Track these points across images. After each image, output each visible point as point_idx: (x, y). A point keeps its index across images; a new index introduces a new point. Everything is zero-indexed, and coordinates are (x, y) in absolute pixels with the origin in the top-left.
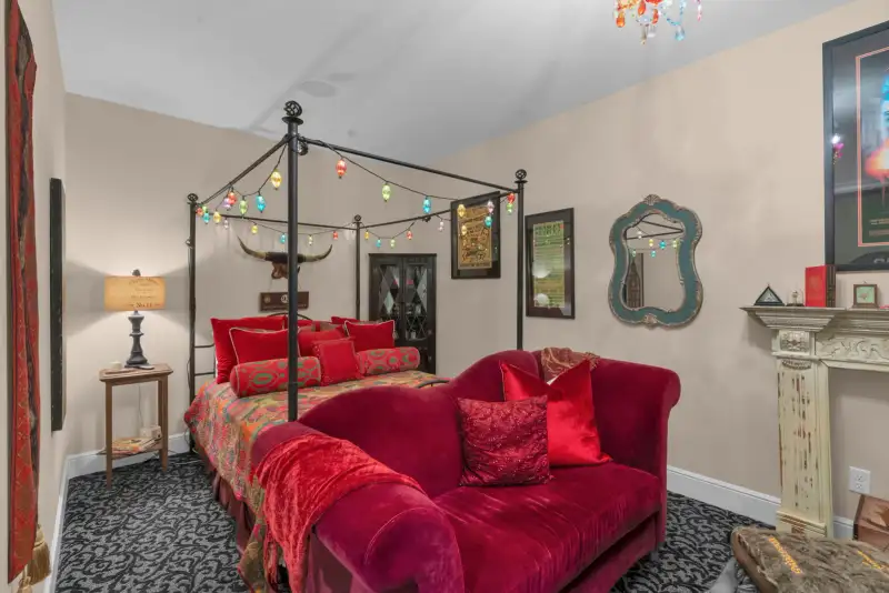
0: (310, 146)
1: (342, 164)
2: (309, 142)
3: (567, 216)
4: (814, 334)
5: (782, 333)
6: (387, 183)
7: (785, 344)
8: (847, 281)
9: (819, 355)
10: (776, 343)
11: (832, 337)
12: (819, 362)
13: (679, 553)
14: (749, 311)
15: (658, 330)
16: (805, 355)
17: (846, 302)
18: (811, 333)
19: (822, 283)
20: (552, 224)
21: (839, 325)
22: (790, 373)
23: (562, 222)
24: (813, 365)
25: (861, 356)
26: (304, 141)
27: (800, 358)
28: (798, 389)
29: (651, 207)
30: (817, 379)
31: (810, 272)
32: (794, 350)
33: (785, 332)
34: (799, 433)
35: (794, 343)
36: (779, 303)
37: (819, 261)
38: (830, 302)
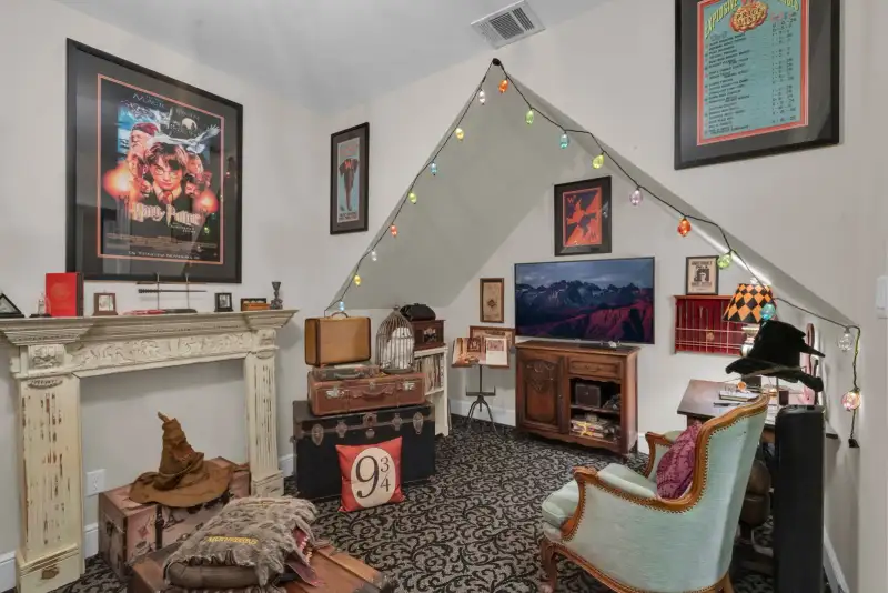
4: (70, 346)
5: (32, 350)
7: (33, 363)
8: (90, 289)
9: (72, 367)
10: (20, 364)
11: (83, 347)
12: (67, 375)
16: (56, 369)
18: (66, 345)
21: (93, 334)
22: (39, 394)
24: (65, 380)
25: (108, 361)
27: (51, 375)
28: (48, 410)
30: (68, 391)
31: (51, 279)
32: (46, 367)
33: (37, 347)
34: (49, 460)
35: (47, 359)
36: (18, 314)
37: (60, 267)
38: (80, 311)
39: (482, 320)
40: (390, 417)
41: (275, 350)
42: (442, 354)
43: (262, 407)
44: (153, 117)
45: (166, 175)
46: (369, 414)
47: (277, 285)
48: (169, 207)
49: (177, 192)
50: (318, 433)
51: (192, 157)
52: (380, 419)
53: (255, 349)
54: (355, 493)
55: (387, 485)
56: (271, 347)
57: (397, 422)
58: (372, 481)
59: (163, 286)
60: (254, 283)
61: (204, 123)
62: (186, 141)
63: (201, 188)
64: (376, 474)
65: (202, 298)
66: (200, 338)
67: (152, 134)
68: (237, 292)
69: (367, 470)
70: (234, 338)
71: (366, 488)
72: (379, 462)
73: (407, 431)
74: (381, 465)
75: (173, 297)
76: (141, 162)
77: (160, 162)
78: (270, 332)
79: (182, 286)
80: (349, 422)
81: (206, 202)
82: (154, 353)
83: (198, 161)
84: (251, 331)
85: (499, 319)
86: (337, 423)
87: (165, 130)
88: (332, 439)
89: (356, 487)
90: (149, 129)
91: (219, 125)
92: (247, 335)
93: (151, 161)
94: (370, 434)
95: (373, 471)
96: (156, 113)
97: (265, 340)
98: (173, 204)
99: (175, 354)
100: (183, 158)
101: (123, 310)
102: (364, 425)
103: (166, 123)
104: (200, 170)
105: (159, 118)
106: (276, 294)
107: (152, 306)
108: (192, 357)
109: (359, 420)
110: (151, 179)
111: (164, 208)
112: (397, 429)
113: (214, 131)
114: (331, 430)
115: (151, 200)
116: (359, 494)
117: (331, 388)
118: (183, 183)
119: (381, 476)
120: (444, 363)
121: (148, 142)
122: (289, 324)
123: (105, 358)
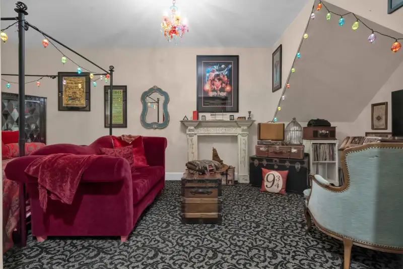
0: (30, 28)
1: (46, 41)
2: (29, 25)
3: (124, 88)
4: (195, 127)
5: (189, 128)
6: (64, 56)
7: (189, 131)
8: (201, 114)
9: (196, 132)
10: (187, 130)
11: (198, 128)
12: (196, 134)
13: (167, 190)
14: (182, 122)
15: (157, 130)
16: (193, 133)
17: (200, 119)
19: (196, 115)
20: (117, 90)
21: (199, 125)
22: (191, 138)
23: (122, 91)
25: (203, 132)
26: (27, 24)
27: (192, 134)
28: (192, 142)
29: (154, 90)
30: (195, 138)
31: (194, 112)
32: (191, 132)
35: (191, 130)
36: (188, 120)
37: (195, 110)
38: (198, 119)
39: (373, 128)
40: (285, 162)
41: (248, 134)
42: (335, 144)
43: (243, 152)
44: (214, 68)
45: (218, 83)
46: (276, 159)
47: (250, 112)
48: (218, 92)
49: (220, 87)
50: (256, 162)
51: (224, 76)
52: (280, 161)
53: (241, 133)
54: (265, 185)
55: (278, 186)
56: (246, 133)
57: (287, 164)
58: (272, 183)
59: (217, 114)
60: (243, 112)
61: (227, 65)
62: (222, 72)
63: (227, 84)
64: (274, 180)
65: (226, 117)
66: (225, 128)
67: (214, 72)
68: (236, 115)
69: (271, 178)
70: (234, 129)
71: (269, 185)
72: (275, 177)
73: (292, 169)
74: (276, 178)
75: (220, 117)
76: (212, 81)
77: (216, 80)
78: (245, 128)
79: (221, 114)
80: (267, 160)
81: (228, 88)
82: (213, 131)
83: (226, 77)
84: (240, 127)
85: (384, 127)
86: (263, 160)
87: (217, 70)
88: (261, 165)
89: (266, 183)
90: (213, 71)
91: (232, 64)
92: (238, 128)
93: (214, 80)
94: (276, 167)
95: (273, 179)
96: (215, 67)
97: (243, 130)
98: (219, 90)
99: (218, 132)
100: (222, 77)
101: (207, 119)
102: (274, 163)
103: (217, 68)
104: (226, 79)
105: (216, 67)
106: (250, 115)
107: (214, 119)
108: (222, 133)
109: (271, 161)
110: (213, 85)
111: (217, 92)
112: (288, 167)
113: (230, 66)
114: (261, 162)
115: (214, 90)
116: (267, 186)
117: (262, 147)
118: (222, 84)
119: (276, 183)
120: (336, 148)
121: (213, 75)
122: (253, 125)
123: (202, 131)
